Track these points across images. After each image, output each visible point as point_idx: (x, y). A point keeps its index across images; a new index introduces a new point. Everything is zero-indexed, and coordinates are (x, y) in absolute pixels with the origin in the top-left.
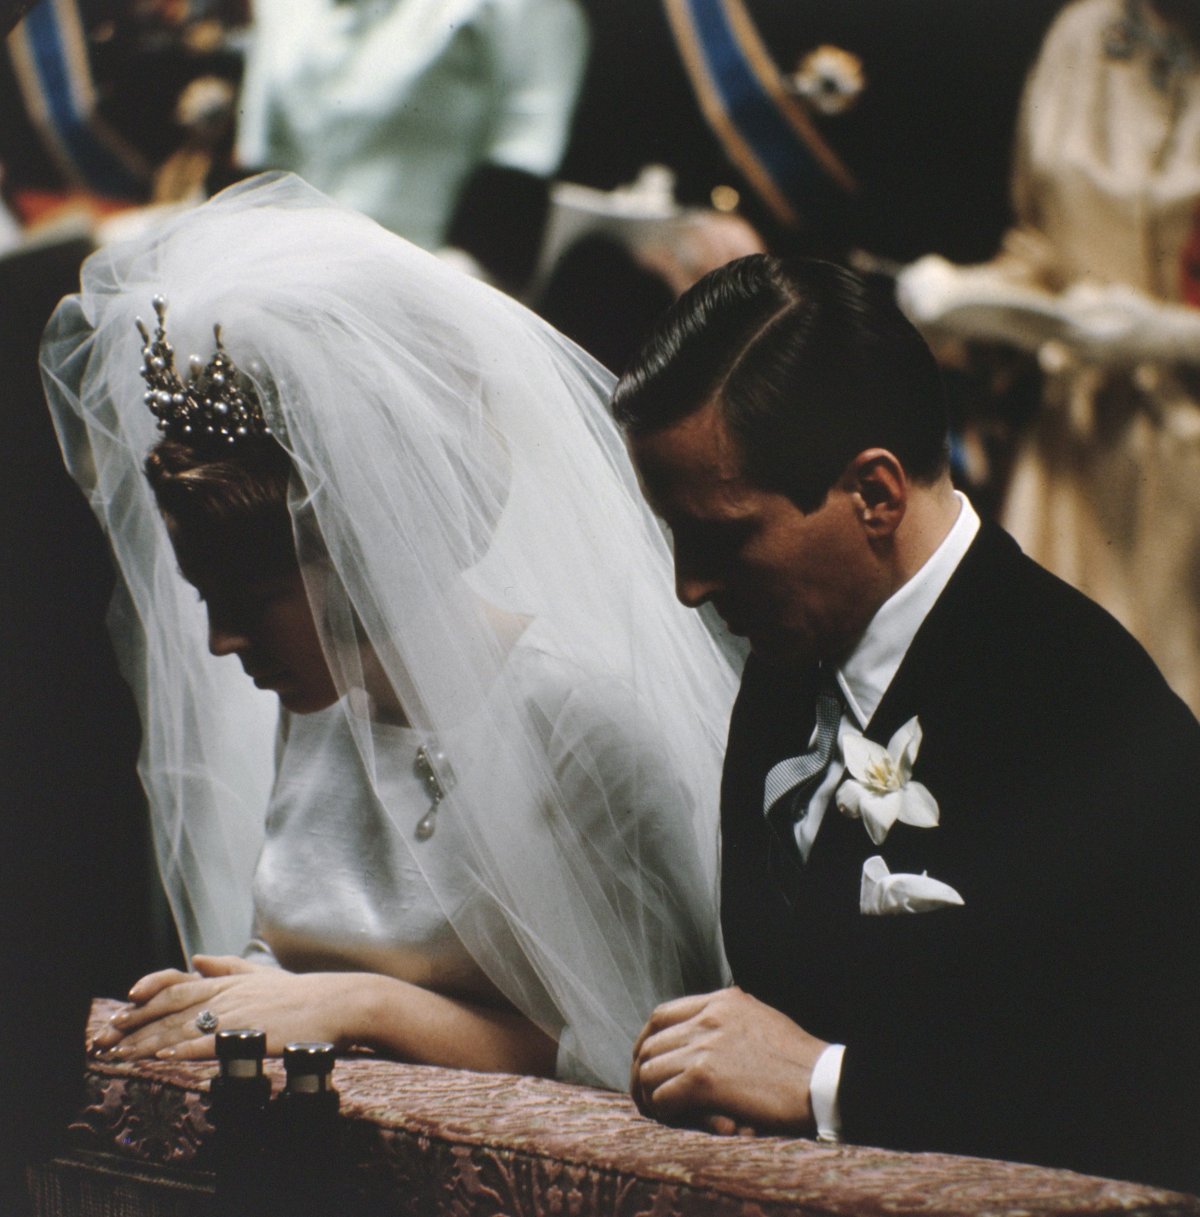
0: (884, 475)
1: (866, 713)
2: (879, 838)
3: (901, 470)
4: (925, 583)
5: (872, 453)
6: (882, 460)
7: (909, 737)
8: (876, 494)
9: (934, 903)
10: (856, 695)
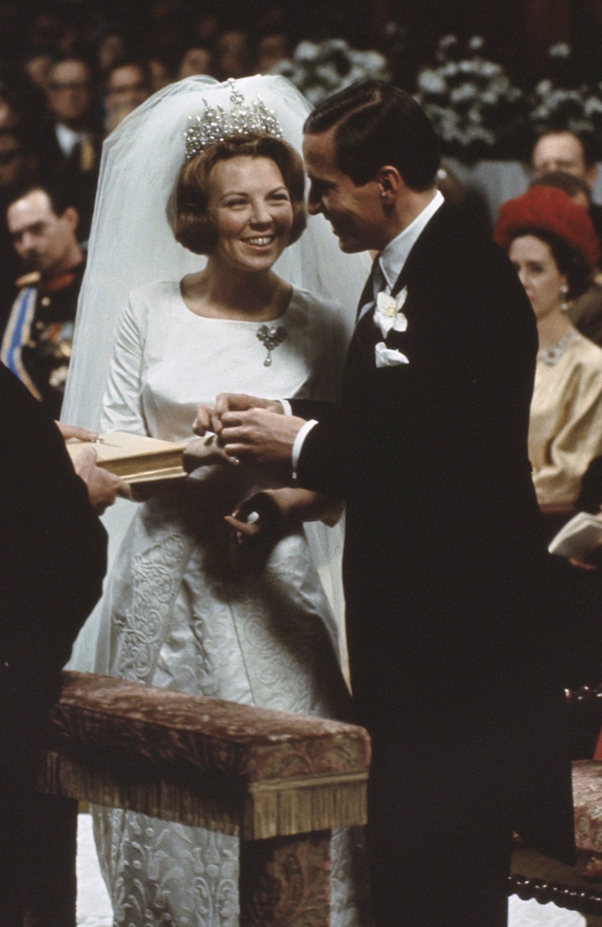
0: (391, 178)
1: (392, 283)
2: (385, 336)
3: (399, 176)
4: (414, 229)
5: (390, 168)
6: (392, 172)
7: (403, 295)
8: (388, 186)
9: (398, 362)
10: (389, 275)
